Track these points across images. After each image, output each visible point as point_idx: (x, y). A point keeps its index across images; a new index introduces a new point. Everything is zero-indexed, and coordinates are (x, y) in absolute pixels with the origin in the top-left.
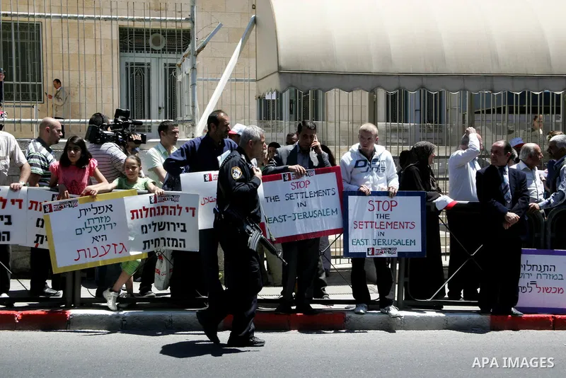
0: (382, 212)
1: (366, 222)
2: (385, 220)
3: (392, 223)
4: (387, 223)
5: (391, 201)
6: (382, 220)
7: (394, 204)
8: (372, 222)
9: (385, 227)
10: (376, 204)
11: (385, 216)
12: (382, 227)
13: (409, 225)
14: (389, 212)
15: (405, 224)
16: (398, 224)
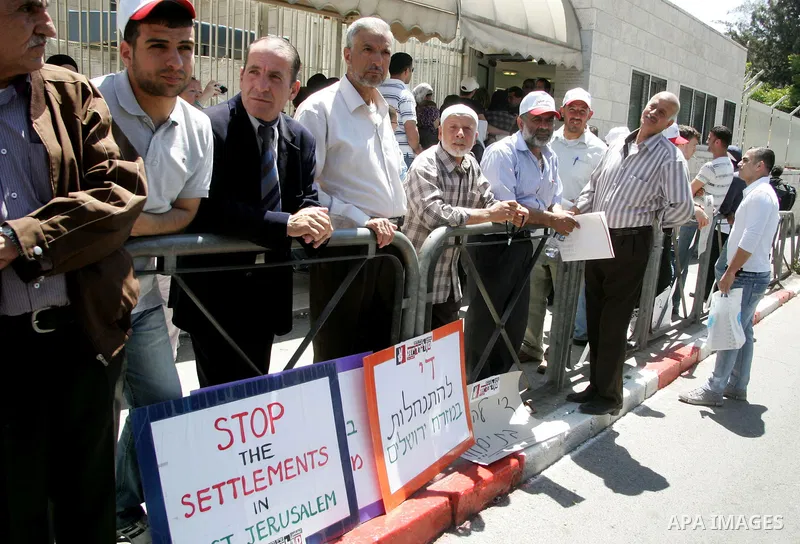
0: (253, 443)
1: (218, 486)
2: (264, 464)
3: (280, 466)
4: (270, 468)
5: (270, 406)
6: (257, 465)
7: (275, 411)
8: (232, 481)
9: (266, 482)
10: (234, 425)
11: (262, 453)
12: (260, 485)
13: (318, 457)
14: (268, 438)
15: (309, 457)
16: (293, 463)
